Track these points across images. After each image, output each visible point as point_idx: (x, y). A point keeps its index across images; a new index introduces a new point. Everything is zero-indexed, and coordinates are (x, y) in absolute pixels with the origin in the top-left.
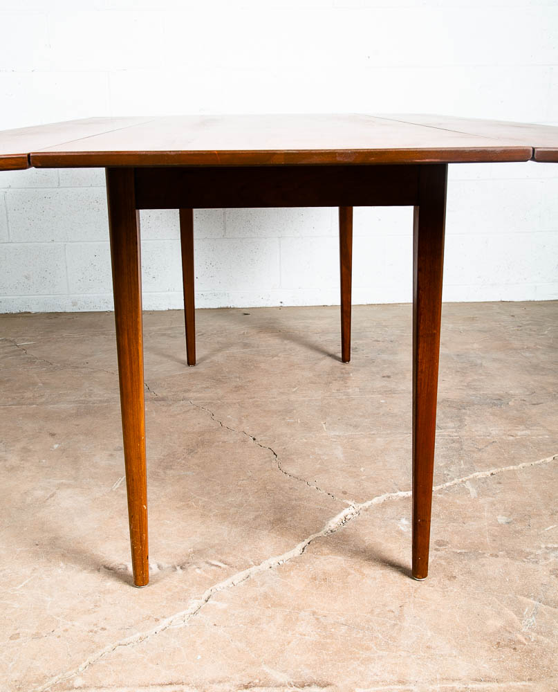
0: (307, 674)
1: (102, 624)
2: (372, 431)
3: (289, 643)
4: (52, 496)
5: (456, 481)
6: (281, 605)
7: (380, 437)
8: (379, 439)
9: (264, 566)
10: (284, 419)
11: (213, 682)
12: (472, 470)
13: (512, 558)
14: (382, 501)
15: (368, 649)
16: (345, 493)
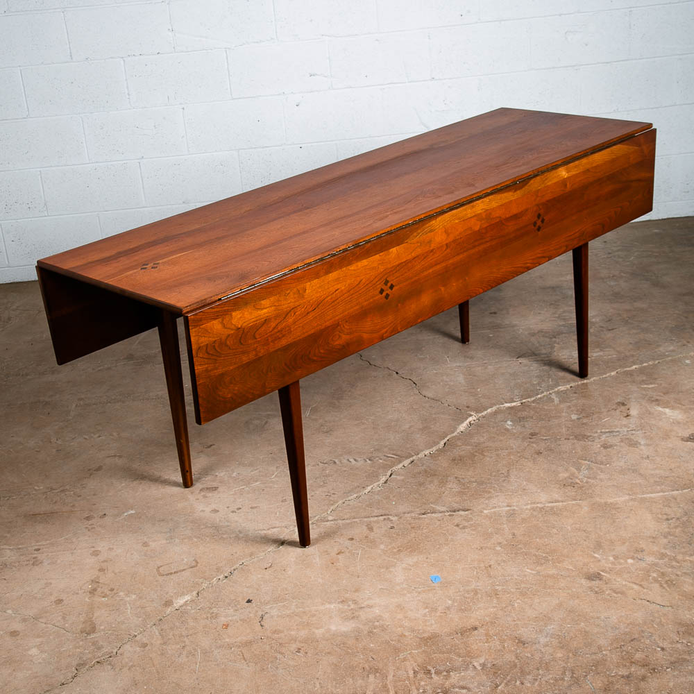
0: (456, 506)
1: (332, 492)
2: (484, 360)
3: (444, 493)
4: (266, 422)
5: (545, 393)
6: (435, 475)
7: (490, 365)
8: (489, 367)
9: (421, 455)
10: (416, 356)
11: (404, 513)
12: (557, 385)
13: (578, 440)
14: (494, 411)
15: (490, 492)
16: (468, 407)
